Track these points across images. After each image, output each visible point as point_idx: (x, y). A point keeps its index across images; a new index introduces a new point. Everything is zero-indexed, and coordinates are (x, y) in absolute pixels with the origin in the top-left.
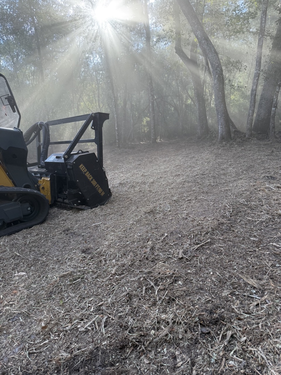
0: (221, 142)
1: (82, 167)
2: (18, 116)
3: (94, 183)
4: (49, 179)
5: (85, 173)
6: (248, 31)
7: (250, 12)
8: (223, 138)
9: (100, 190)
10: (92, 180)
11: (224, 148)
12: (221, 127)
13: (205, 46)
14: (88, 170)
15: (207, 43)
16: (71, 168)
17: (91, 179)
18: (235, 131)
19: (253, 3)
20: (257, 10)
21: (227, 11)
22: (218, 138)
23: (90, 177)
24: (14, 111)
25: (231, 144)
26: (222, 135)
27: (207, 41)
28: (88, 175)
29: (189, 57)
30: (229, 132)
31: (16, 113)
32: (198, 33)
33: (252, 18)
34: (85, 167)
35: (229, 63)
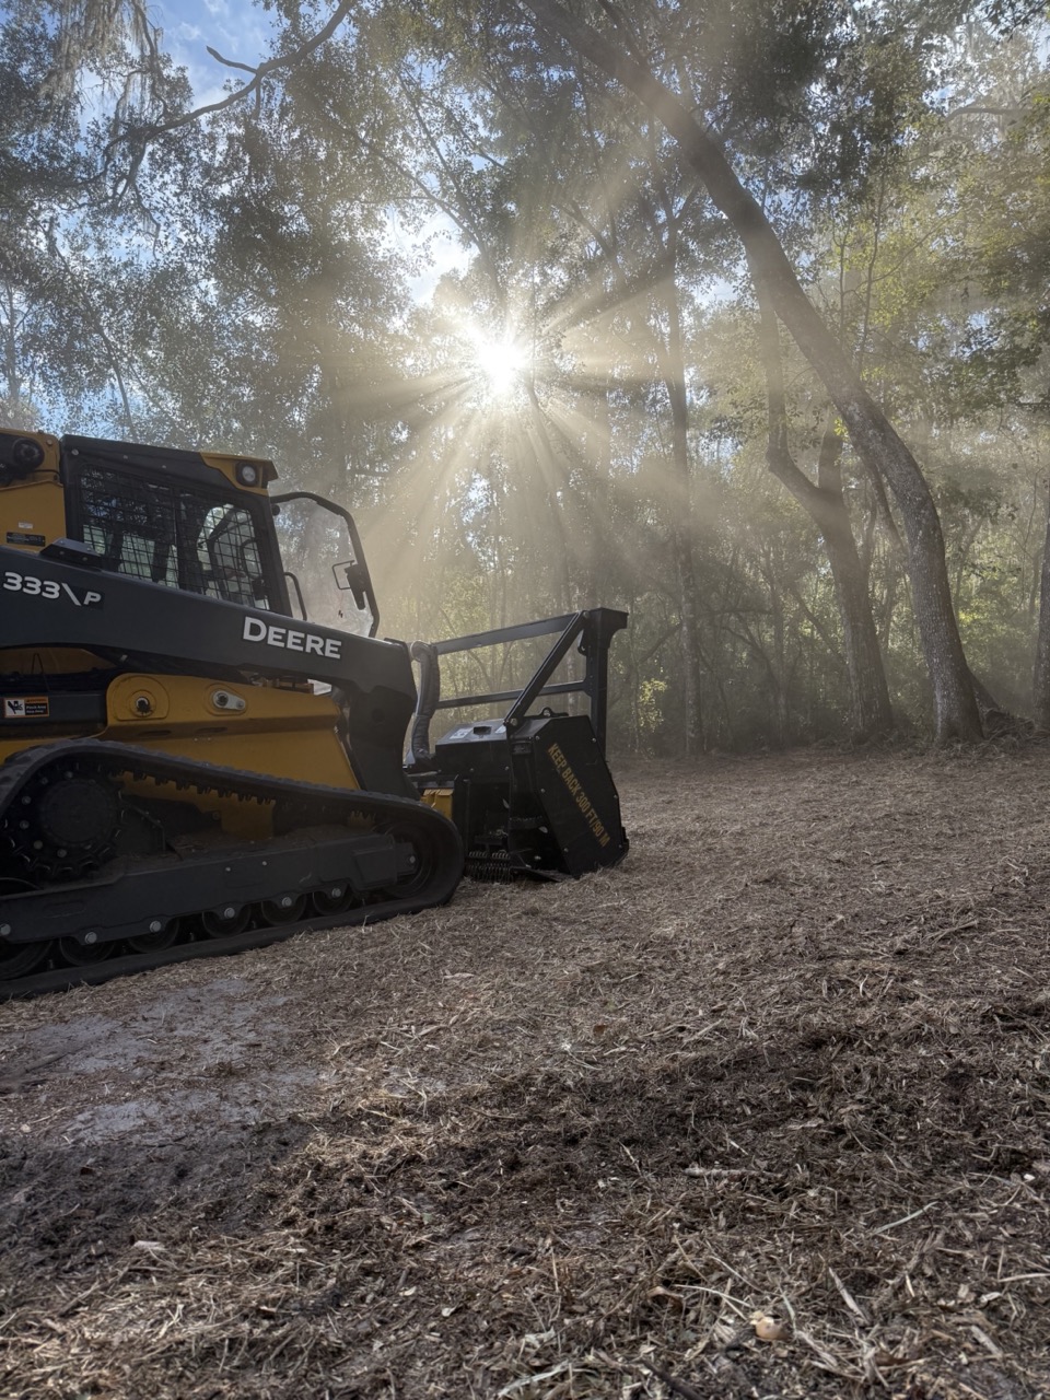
0: (946, 745)
1: (554, 751)
2: (371, 619)
3: (584, 803)
4: (449, 792)
5: (563, 769)
6: (1013, 400)
7: (1017, 347)
8: (952, 733)
9: (598, 829)
10: (579, 793)
11: (961, 762)
12: (943, 696)
13: (876, 446)
14: (570, 764)
15: (884, 438)
16: (528, 752)
17: (576, 789)
18: (992, 715)
19: (1024, 323)
20: (1038, 340)
21: (941, 347)
22: (934, 733)
23: (574, 785)
24: (361, 606)
25: (985, 751)
26: (948, 720)
27: (882, 430)
28: (568, 776)
29: (816, 484)
30: (971, 712)
31: (366, 611)
32: (851, 408)
33: (1027, 364)
34: (563, 752)
35: (955, 496)
